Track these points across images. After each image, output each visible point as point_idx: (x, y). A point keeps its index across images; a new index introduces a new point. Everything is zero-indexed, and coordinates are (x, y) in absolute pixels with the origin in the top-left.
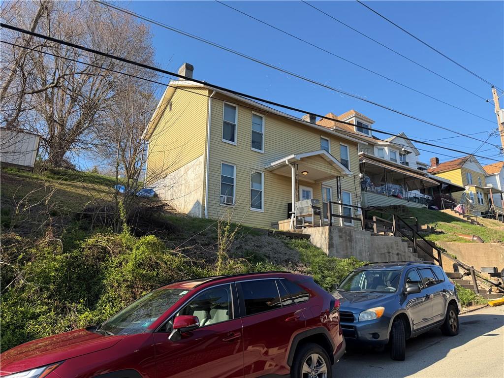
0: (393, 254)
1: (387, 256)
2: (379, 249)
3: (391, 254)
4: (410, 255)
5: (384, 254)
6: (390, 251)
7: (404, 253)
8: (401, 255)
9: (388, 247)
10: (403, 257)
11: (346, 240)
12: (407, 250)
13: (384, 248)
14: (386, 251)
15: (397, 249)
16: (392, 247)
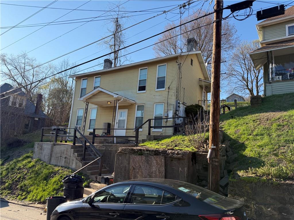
0: (63, 157)
1: (59, 158)
2: (57, 154)
3: (62, 157)
4: (73, 159)
5: (58, 157)
6: (62, 155)
7: (69, 157)
8: (67, 158)
9: (61, 153)
10: (68, 160)
11: (40, 149)
12: (72, 155)
13: (59, 153)
14: (60, 156)
15: (66, 154)
16: (63, 153)
